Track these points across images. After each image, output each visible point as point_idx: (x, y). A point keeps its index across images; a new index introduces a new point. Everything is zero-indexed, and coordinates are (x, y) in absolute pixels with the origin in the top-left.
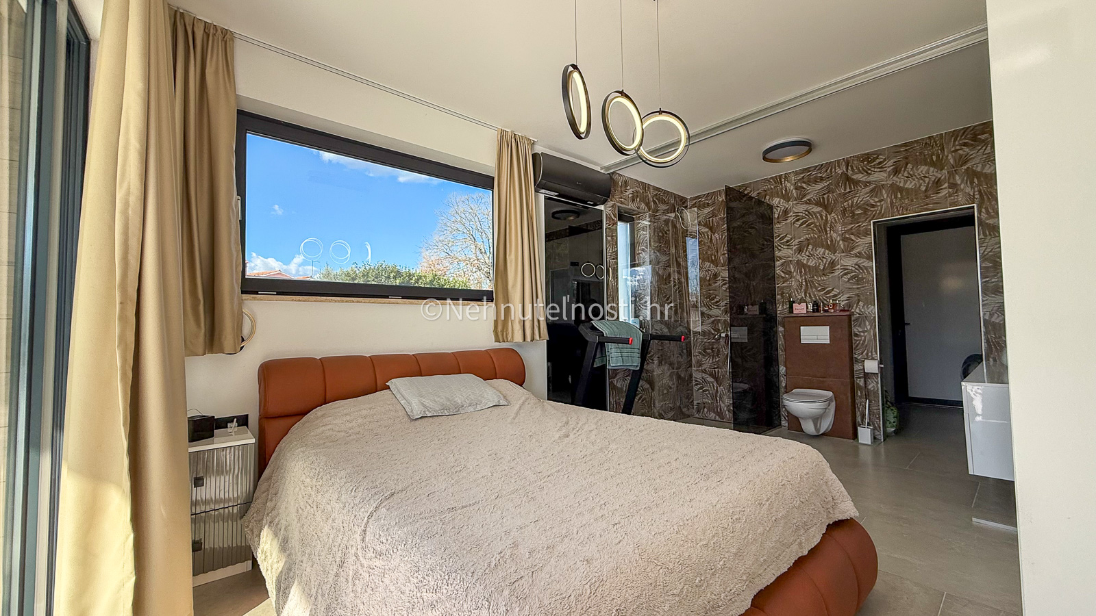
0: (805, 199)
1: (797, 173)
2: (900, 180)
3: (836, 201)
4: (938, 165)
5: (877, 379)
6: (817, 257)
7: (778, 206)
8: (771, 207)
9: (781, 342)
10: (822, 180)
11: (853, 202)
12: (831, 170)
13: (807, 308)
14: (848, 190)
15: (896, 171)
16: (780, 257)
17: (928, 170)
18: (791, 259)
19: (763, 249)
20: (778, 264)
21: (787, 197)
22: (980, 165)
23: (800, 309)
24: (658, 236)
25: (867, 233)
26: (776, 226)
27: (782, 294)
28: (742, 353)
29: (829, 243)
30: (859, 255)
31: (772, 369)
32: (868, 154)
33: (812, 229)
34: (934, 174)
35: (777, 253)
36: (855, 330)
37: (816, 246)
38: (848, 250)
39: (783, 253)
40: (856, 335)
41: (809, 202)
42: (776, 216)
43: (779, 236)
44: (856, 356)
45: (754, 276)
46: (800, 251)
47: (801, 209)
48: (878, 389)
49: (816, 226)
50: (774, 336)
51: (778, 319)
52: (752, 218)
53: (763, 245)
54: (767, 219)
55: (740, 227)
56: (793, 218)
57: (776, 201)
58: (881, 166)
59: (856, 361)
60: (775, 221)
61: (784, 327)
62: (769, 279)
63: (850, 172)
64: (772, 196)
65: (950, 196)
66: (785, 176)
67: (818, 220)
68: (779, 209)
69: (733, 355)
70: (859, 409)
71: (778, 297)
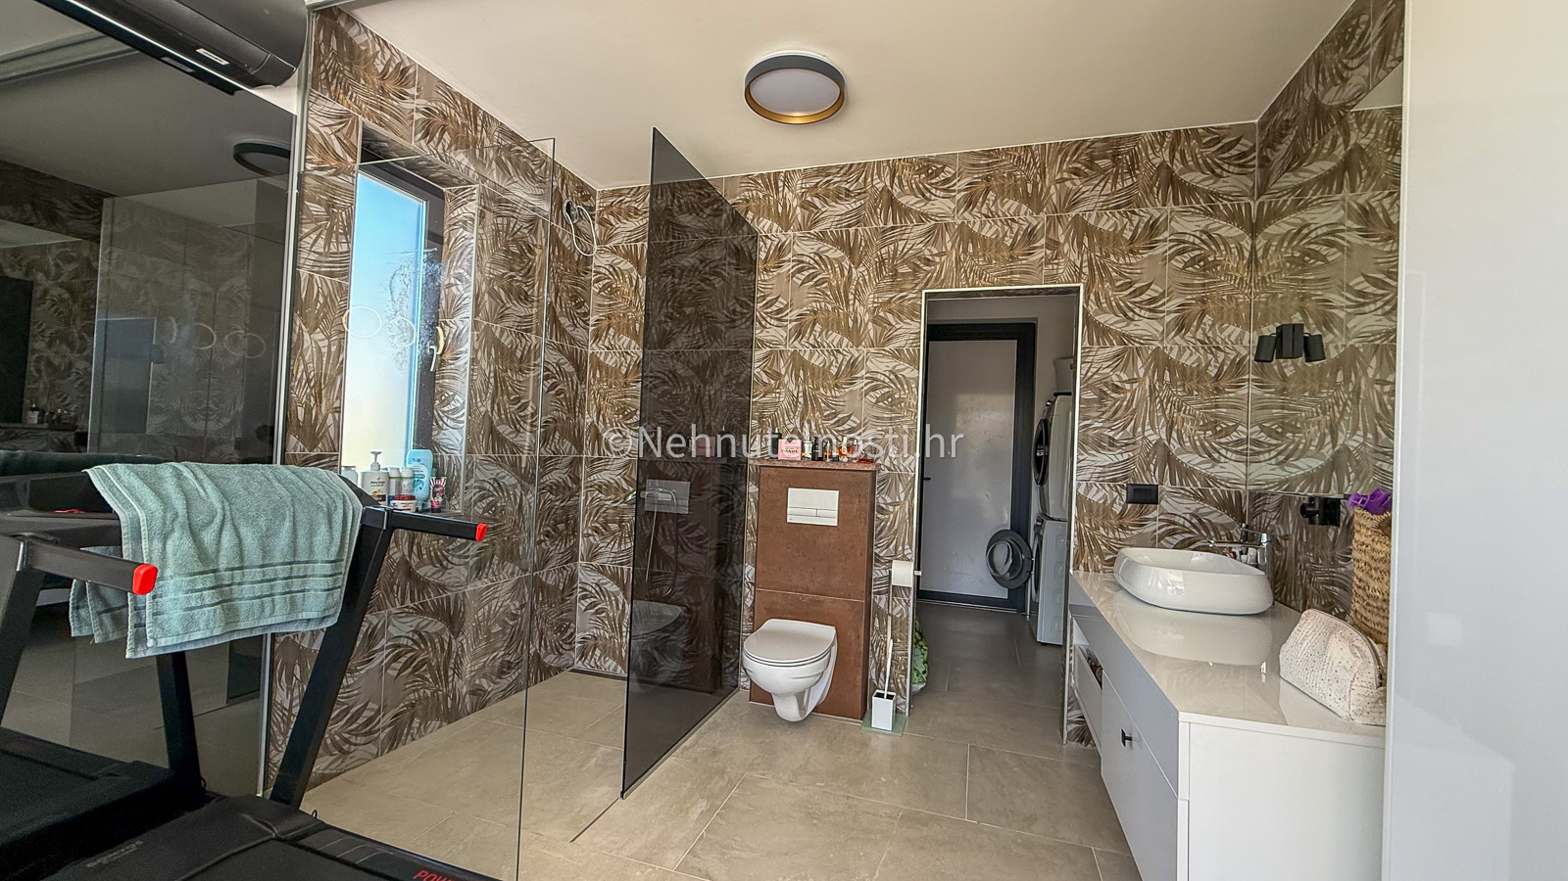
0: (817, 230)
1: (806, 175)
2: (973, 219)
3: (869, 243)
4: (1035, 201)
5: (908, 597)
6: (825, 349)
7: (767, 237)
8: (754, 237)
9: (751, 515)
10: (847, 196)
11: (896, 249)
12: (865, 179)
13: (803, 450)
14: (890, 224)
15: (970, 202)
16: (762, 342)
17: (1019, 209)
18: (782, 348)
19: (734, 321)
20: (758, 354)
21: (784, 220)
22: (1094, 214)
23: (791, 451)
24: (507, 251)
25: (913, 314)
26: (761, 277)
27: (761, 418)
28: (677, 534)
29: (851, 324)
30: (897, 354)
31: (729, 571)
32: (927, 160)
33: (823, 292)
34: (1027, 217)
35: (758, 333)
36: (881, 500)
37: (827, 327)
38: (881, 342)
39: (769, 333)
40: (882, 511)
41: (822, 237)
42: (763, 255)
43: (764, 297)
44: (877, 551)
45: (712, 375)
46: (799, 333)
47: (807, 248)
48: (908, 616)
49: (830, 286)
50: (739, 504)
51: (750, 468)
52: (717, 253)
53: (734, 312)
54: (745, 260)
55: (694, 269)
56: (792, 264)
57: (764, 225)
58: (946, 186)
59: (877, 561)
60: (760, 266)
61: (758, 484)
62: (738, 385)
63: (896, 190)
64: (758, 213)
65: (1047, 263)
66: (785, 177)
67: (834, 276)
68: (769, 242)
69: (660, 539)
70: (874, 654)
71: (754, 423)
